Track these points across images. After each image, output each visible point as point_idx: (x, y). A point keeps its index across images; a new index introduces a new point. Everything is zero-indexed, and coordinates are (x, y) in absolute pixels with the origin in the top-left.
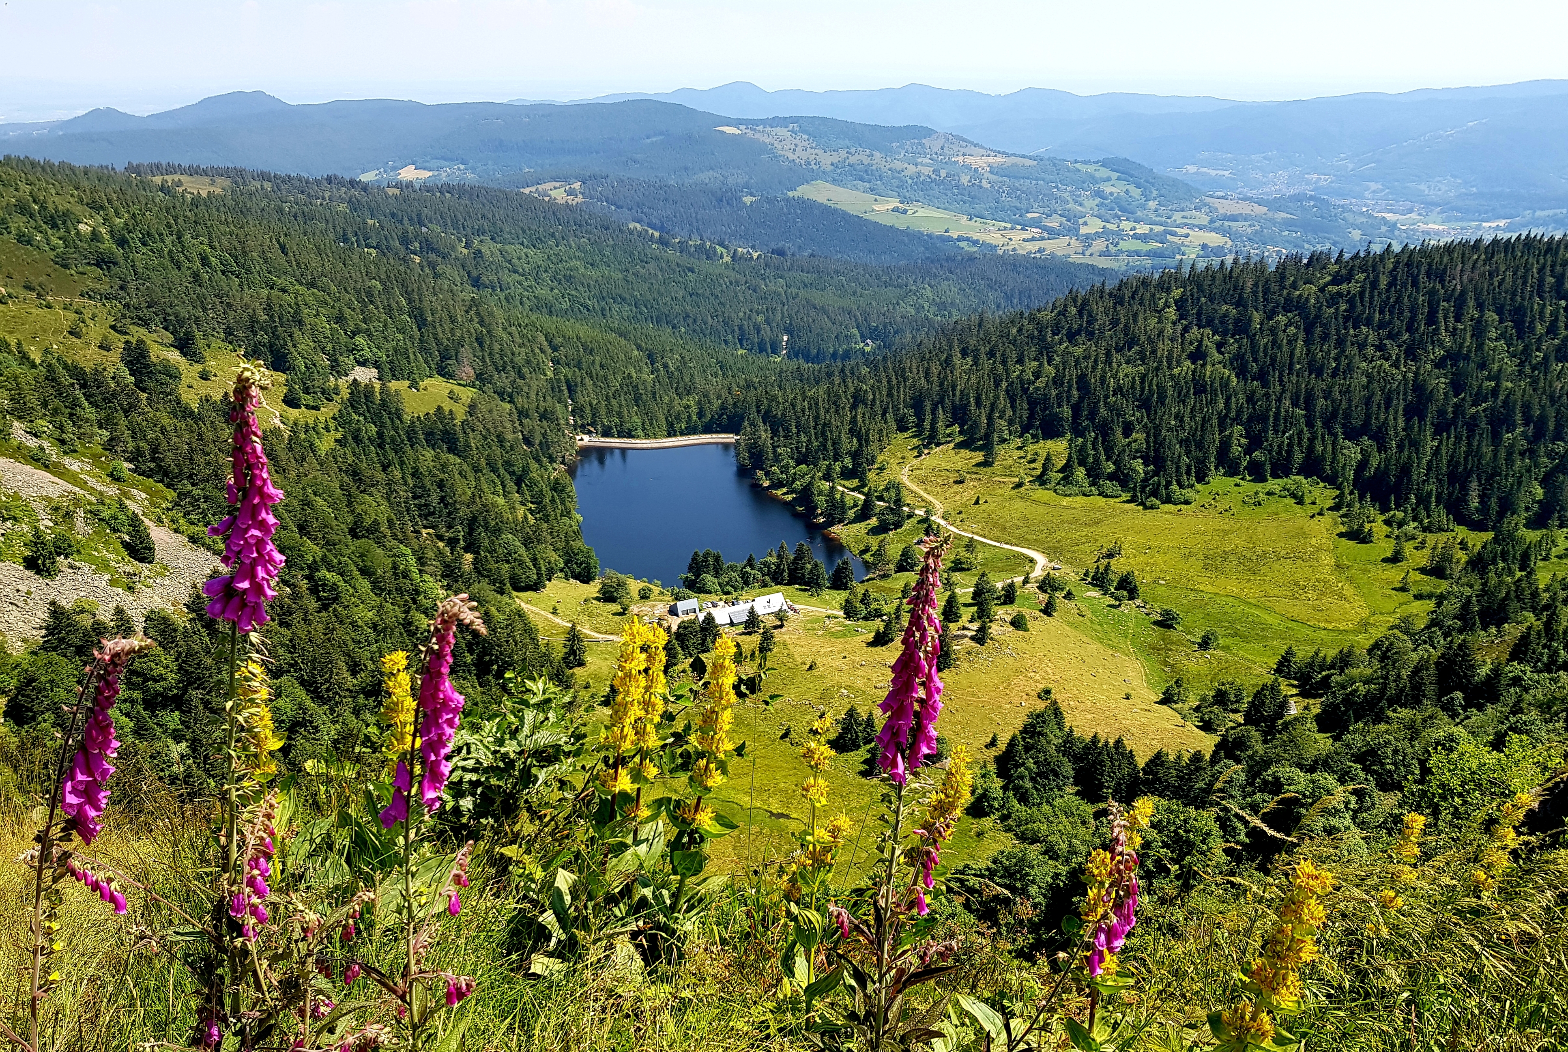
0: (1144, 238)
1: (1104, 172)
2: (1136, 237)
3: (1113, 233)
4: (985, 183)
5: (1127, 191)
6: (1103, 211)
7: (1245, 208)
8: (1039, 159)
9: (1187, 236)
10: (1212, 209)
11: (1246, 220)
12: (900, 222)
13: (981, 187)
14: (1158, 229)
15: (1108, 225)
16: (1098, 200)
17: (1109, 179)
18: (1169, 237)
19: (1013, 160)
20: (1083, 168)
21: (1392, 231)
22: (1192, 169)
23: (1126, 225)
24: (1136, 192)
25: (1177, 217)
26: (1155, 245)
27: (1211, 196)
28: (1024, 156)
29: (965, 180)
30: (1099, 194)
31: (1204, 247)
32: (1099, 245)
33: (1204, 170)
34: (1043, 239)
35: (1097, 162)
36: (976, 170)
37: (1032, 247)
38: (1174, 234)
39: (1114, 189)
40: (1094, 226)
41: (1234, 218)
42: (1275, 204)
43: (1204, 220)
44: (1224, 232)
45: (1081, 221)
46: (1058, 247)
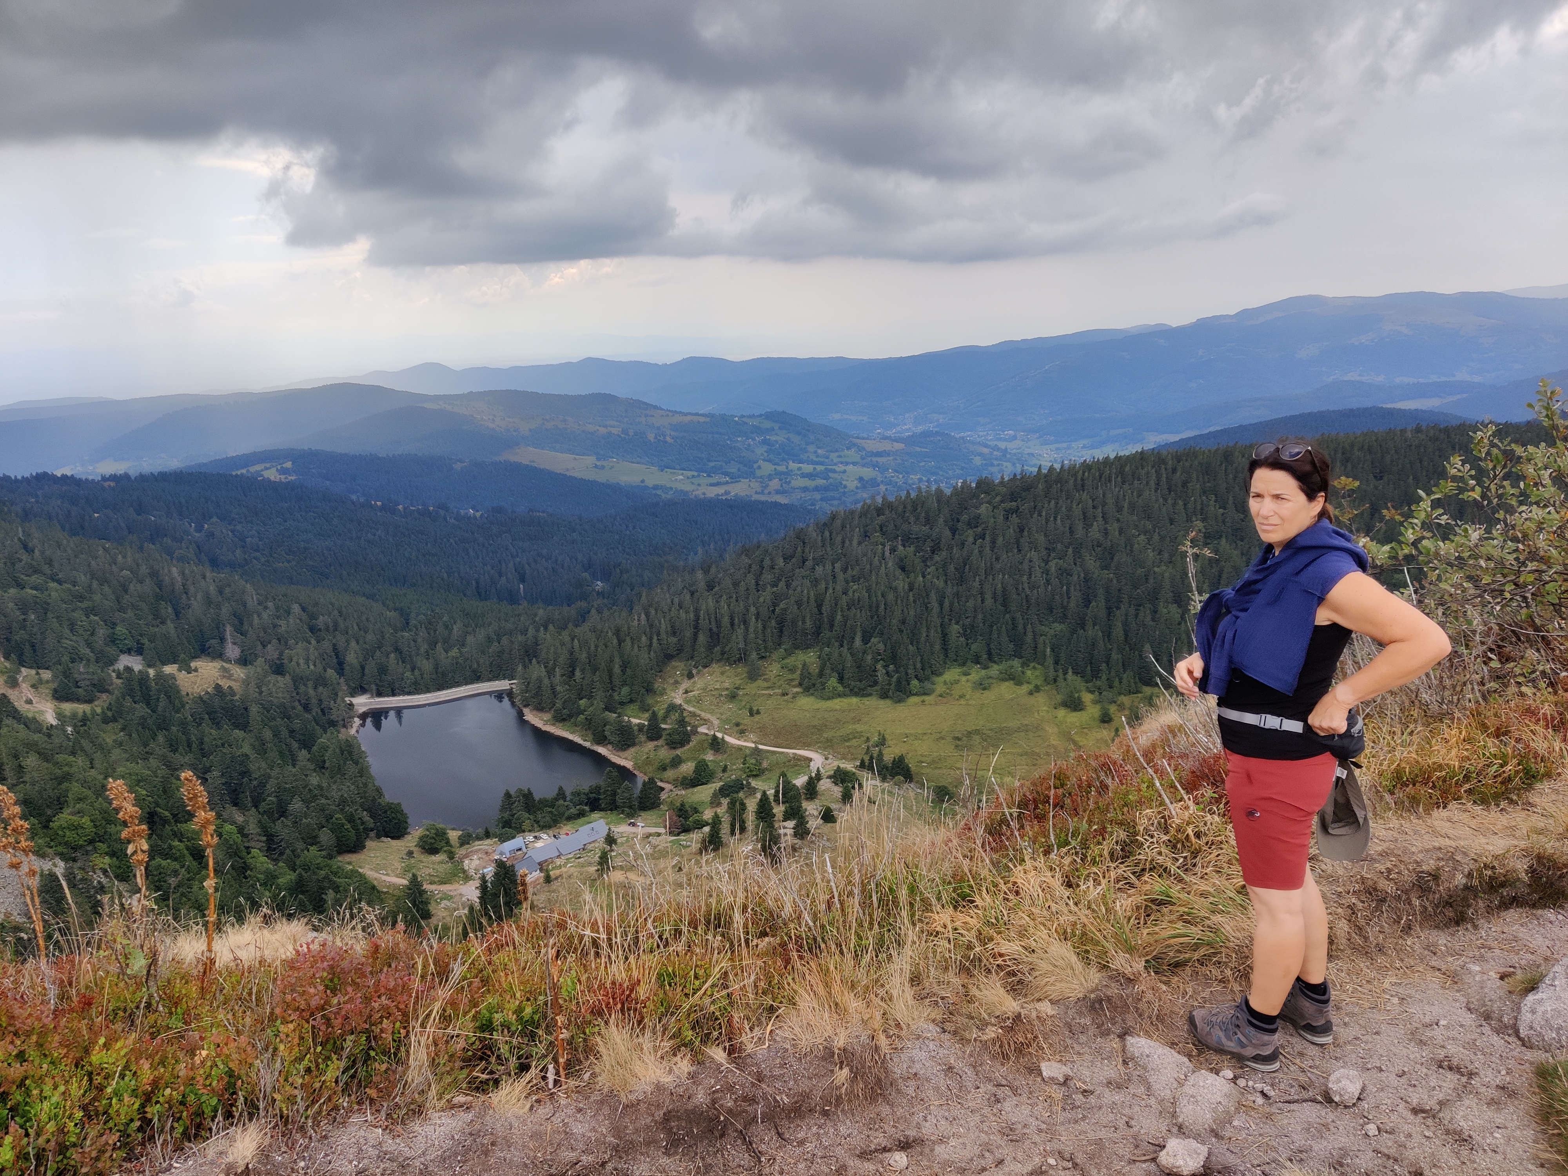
0: (810, 476)
1: (767, 424)
2: (803, 476)
3: (782, 473)
4: (668, 439)
5: (788, 439)
6: (771, 456)
7: (886, 446)
8: (711, 416)
9: (845, 472)
10: (860, 449)
11: (889, 455)
12: (601, 477)
13: (666, 442)
14: (820, 468)
15: (779, 468)
16: (766, 448)
17: (773, 429)
18: (831, 474)
19: (689, 418)
20: (750, 422)
21: (1004, 456)
22: (837, 416)
23: (793, 466)
24: (796, 439)
25: (833, 456)
26: (820, 482)
27: (858, 438)
28: (697, 414)
29: (651, 437)
30: (765, 442)
31: (861, 479)
32: (775, 484)
33: (845, 416)
34: (727, 483)
35: (761, 415)
36: (658, 428)
37: (720, 490)
38: (834, 471)
39: (779, 437)
40: (767, 468)
41: (879, 454)
42: (911, 441)
43: (857, 458)
44: (874, 466)
45: (755, 466)
46: (741, 489)
